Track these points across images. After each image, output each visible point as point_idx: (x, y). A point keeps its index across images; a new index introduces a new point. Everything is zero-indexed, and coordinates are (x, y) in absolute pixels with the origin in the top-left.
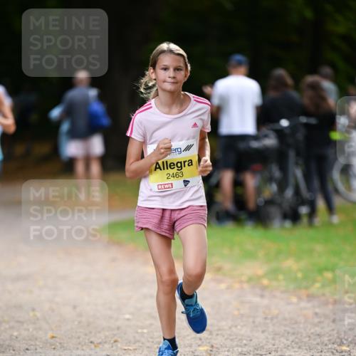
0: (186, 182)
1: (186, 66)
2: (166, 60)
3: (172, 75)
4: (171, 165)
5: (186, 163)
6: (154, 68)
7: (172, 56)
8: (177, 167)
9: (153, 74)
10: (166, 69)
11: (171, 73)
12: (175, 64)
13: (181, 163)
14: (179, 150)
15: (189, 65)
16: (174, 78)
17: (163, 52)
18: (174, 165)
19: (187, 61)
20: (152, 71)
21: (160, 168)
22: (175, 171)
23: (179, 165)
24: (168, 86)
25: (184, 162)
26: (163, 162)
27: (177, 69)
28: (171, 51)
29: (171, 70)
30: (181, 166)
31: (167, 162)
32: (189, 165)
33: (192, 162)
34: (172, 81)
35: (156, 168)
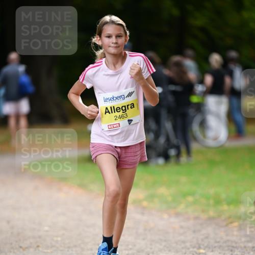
0: (130, 121)
1: (126, 33)
2: (109, 30)
3: (114, 41)
4: (118, 110)
5: (129, 107)
6: (100, 37)
7: (114, 26)
8: (122, 110)
9: (100, 41)
10: (109, 37)
11: (113, 40)
12: (117, 32)
13: (125, 106)
14: (123, 97)
15: (128, 32)
16: (116, 43)
17: (106, 23)
18: (120, 109)
19: (126, 28)
20: (99, 38)
21: (109, 112)
22: (121, 113)
23: (124, 108)
24: (112, 50)
25: (128, 106)
26: (111, 107)
27: (118, 36)
28: (113, 22)
29: (114, 37)
30: (125, 109)
31: (114, 107)
32: (131, 108)
33: (133, 105)
34: (115, 46)
35: (106, 112)
